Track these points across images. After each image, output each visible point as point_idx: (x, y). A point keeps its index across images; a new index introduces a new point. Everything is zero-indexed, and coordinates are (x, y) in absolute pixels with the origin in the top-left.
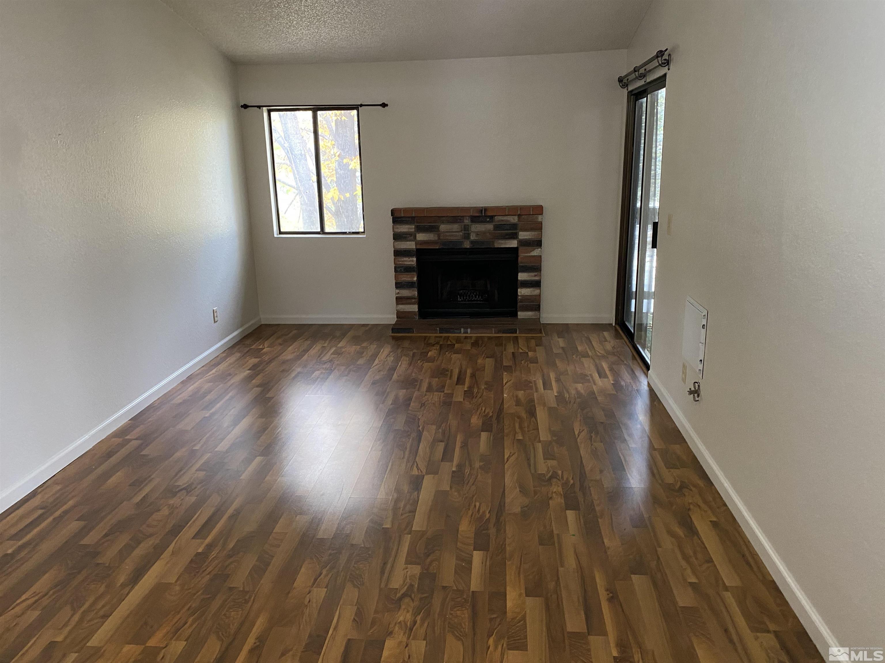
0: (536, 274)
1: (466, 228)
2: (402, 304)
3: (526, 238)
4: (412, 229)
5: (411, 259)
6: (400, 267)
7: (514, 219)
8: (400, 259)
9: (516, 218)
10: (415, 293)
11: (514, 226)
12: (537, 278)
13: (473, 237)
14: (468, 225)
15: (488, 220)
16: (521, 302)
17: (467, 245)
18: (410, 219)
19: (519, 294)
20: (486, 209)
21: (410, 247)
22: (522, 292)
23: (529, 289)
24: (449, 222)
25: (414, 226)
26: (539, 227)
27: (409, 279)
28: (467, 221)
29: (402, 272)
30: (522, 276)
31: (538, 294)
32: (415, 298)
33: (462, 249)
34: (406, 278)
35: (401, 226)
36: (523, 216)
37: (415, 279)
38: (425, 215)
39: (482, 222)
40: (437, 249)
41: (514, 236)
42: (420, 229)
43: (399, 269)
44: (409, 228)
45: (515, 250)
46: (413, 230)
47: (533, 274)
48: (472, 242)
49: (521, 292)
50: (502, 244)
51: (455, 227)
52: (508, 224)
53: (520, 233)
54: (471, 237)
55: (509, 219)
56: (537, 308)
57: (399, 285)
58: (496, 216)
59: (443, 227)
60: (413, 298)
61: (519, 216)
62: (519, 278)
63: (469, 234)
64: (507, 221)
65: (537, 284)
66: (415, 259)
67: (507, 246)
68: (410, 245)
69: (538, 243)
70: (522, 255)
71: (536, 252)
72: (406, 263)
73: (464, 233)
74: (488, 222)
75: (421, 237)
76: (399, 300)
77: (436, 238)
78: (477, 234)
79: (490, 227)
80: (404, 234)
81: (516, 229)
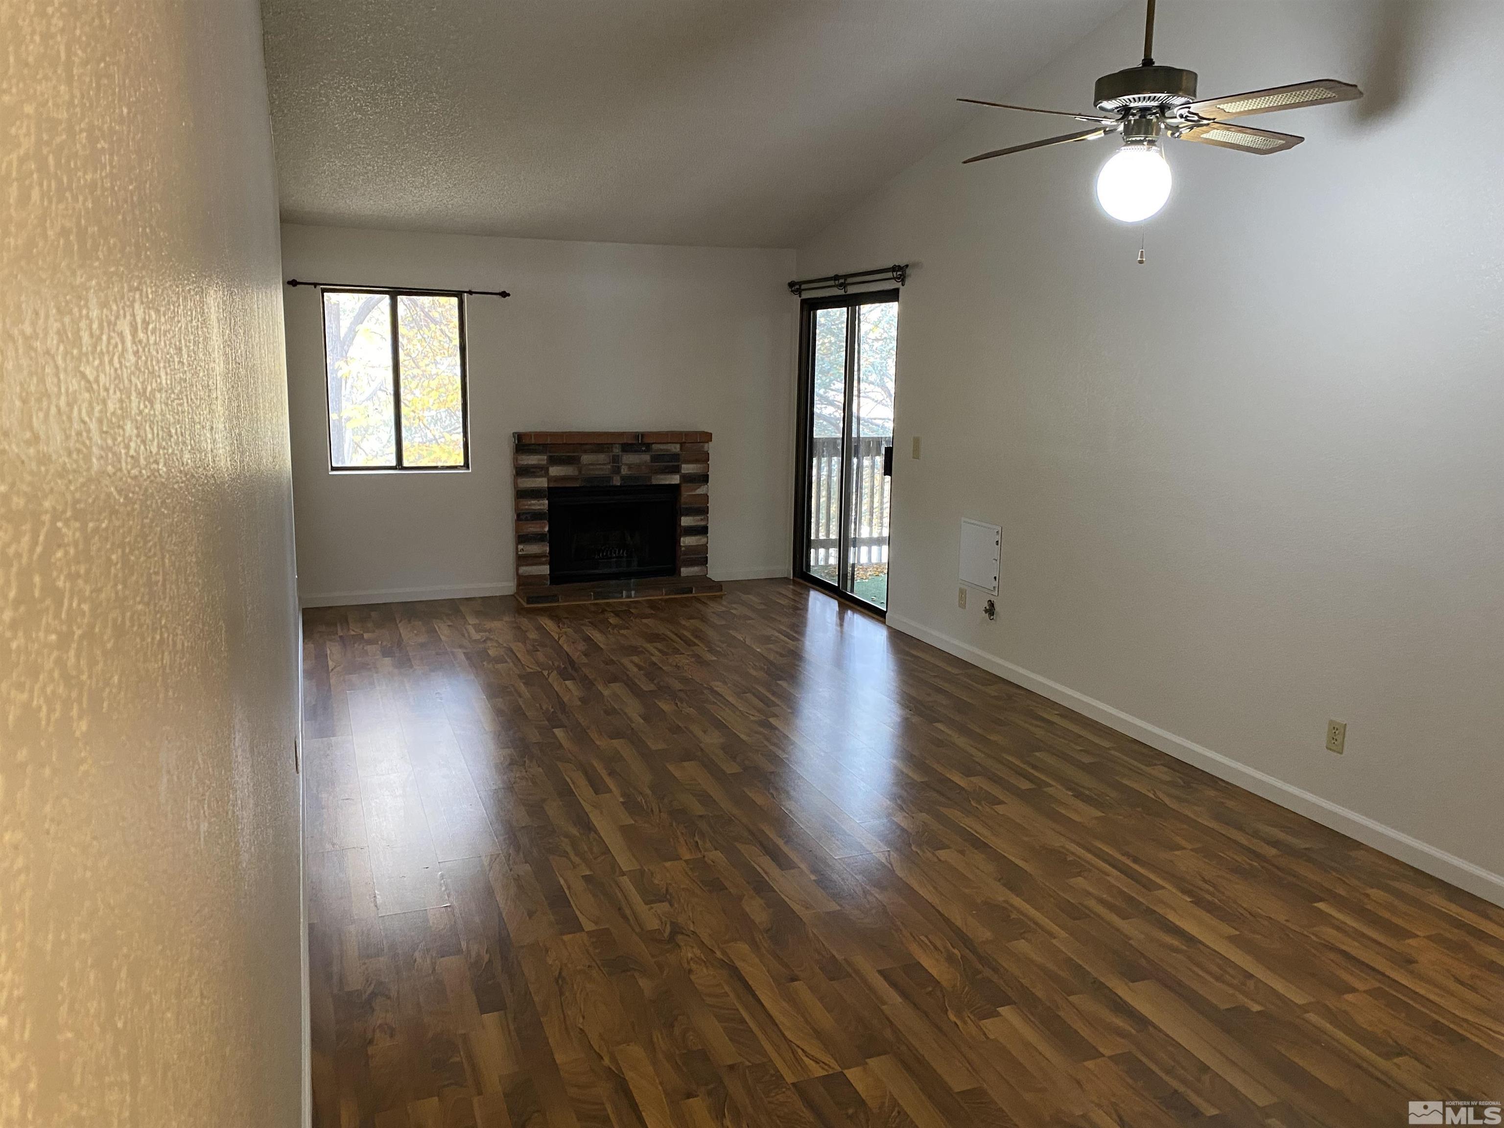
0: (703, 517)
1: (615, 459)
2: (527, 565)
3: (690, 472)
4: (543, 460)
5: (541, 502)
6: (526, 513)
7: (675, 448)
8: (525, 503)
9: (678, 446)
10: (544, 548)
11: (675, 457)
12: (703, 523)
13: (624, 471)
14: (618, 456)
15: (644, 449)
16: (685, 554)
17: (617, 481)
18: (541, 448)
19: (682, 544)
20: (643, 435)
21: (539, 486)
22: (687, 541)
23: (693, 538)
24: (593, 452)
25: (546, 457)
26: (704, 458)
27: (538, 530)
28: (617, 450)
29: (528, 520)
30: (686, 521)
31: (705, 543)
32: (545, 556)
33: (610, 486)
34: (533, 528)
35: (528, 457)
36: (687, 445)
37: (547, 529)
38: (565, 442)
39: (636, 451)
40: (577, 487)
41: (676, 470)
42: (554, 461)
43: (521, 517)
44: (539, 460)
45: (676, 488)
46: (545, 462)
47: (698, 518)
48: (623, 478)
49: (684, 542)
50: (662, 479)
51: (602, 457)
52: (668, 455)
53: (683, 466)
54: (622, 470)
55: (669, 448)
56: (703, 561)
57: (522, 539)
58: (653, 443)
59: (586, 458)
60: (542, 557)
61: (682, 444)
62: (682, 524)
63: (619, 468)
64: (667, 450)
65: (703, 531)
66: (547, 502)
67: (667, 483)
68: (541, 483)
69: (704, 479)
70: (686, 494)
71: (701, 491)
72: (533, 507)
73: (613, 466)
74: (645, 451)
75: (555, 471)
76: (522, 559)
77: (576, 473)
78: (630, 467)
79: (646, 457)
80: (533, 468)
81: (678, 460)
